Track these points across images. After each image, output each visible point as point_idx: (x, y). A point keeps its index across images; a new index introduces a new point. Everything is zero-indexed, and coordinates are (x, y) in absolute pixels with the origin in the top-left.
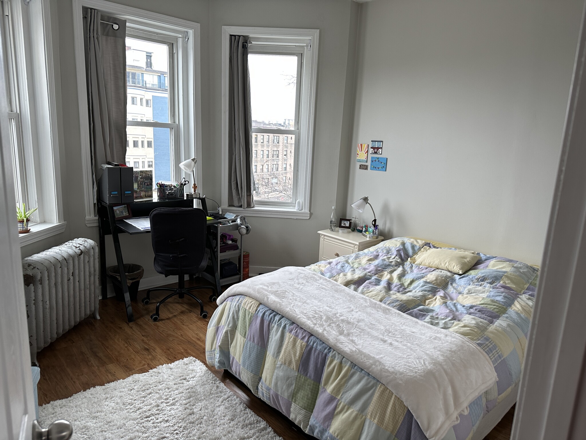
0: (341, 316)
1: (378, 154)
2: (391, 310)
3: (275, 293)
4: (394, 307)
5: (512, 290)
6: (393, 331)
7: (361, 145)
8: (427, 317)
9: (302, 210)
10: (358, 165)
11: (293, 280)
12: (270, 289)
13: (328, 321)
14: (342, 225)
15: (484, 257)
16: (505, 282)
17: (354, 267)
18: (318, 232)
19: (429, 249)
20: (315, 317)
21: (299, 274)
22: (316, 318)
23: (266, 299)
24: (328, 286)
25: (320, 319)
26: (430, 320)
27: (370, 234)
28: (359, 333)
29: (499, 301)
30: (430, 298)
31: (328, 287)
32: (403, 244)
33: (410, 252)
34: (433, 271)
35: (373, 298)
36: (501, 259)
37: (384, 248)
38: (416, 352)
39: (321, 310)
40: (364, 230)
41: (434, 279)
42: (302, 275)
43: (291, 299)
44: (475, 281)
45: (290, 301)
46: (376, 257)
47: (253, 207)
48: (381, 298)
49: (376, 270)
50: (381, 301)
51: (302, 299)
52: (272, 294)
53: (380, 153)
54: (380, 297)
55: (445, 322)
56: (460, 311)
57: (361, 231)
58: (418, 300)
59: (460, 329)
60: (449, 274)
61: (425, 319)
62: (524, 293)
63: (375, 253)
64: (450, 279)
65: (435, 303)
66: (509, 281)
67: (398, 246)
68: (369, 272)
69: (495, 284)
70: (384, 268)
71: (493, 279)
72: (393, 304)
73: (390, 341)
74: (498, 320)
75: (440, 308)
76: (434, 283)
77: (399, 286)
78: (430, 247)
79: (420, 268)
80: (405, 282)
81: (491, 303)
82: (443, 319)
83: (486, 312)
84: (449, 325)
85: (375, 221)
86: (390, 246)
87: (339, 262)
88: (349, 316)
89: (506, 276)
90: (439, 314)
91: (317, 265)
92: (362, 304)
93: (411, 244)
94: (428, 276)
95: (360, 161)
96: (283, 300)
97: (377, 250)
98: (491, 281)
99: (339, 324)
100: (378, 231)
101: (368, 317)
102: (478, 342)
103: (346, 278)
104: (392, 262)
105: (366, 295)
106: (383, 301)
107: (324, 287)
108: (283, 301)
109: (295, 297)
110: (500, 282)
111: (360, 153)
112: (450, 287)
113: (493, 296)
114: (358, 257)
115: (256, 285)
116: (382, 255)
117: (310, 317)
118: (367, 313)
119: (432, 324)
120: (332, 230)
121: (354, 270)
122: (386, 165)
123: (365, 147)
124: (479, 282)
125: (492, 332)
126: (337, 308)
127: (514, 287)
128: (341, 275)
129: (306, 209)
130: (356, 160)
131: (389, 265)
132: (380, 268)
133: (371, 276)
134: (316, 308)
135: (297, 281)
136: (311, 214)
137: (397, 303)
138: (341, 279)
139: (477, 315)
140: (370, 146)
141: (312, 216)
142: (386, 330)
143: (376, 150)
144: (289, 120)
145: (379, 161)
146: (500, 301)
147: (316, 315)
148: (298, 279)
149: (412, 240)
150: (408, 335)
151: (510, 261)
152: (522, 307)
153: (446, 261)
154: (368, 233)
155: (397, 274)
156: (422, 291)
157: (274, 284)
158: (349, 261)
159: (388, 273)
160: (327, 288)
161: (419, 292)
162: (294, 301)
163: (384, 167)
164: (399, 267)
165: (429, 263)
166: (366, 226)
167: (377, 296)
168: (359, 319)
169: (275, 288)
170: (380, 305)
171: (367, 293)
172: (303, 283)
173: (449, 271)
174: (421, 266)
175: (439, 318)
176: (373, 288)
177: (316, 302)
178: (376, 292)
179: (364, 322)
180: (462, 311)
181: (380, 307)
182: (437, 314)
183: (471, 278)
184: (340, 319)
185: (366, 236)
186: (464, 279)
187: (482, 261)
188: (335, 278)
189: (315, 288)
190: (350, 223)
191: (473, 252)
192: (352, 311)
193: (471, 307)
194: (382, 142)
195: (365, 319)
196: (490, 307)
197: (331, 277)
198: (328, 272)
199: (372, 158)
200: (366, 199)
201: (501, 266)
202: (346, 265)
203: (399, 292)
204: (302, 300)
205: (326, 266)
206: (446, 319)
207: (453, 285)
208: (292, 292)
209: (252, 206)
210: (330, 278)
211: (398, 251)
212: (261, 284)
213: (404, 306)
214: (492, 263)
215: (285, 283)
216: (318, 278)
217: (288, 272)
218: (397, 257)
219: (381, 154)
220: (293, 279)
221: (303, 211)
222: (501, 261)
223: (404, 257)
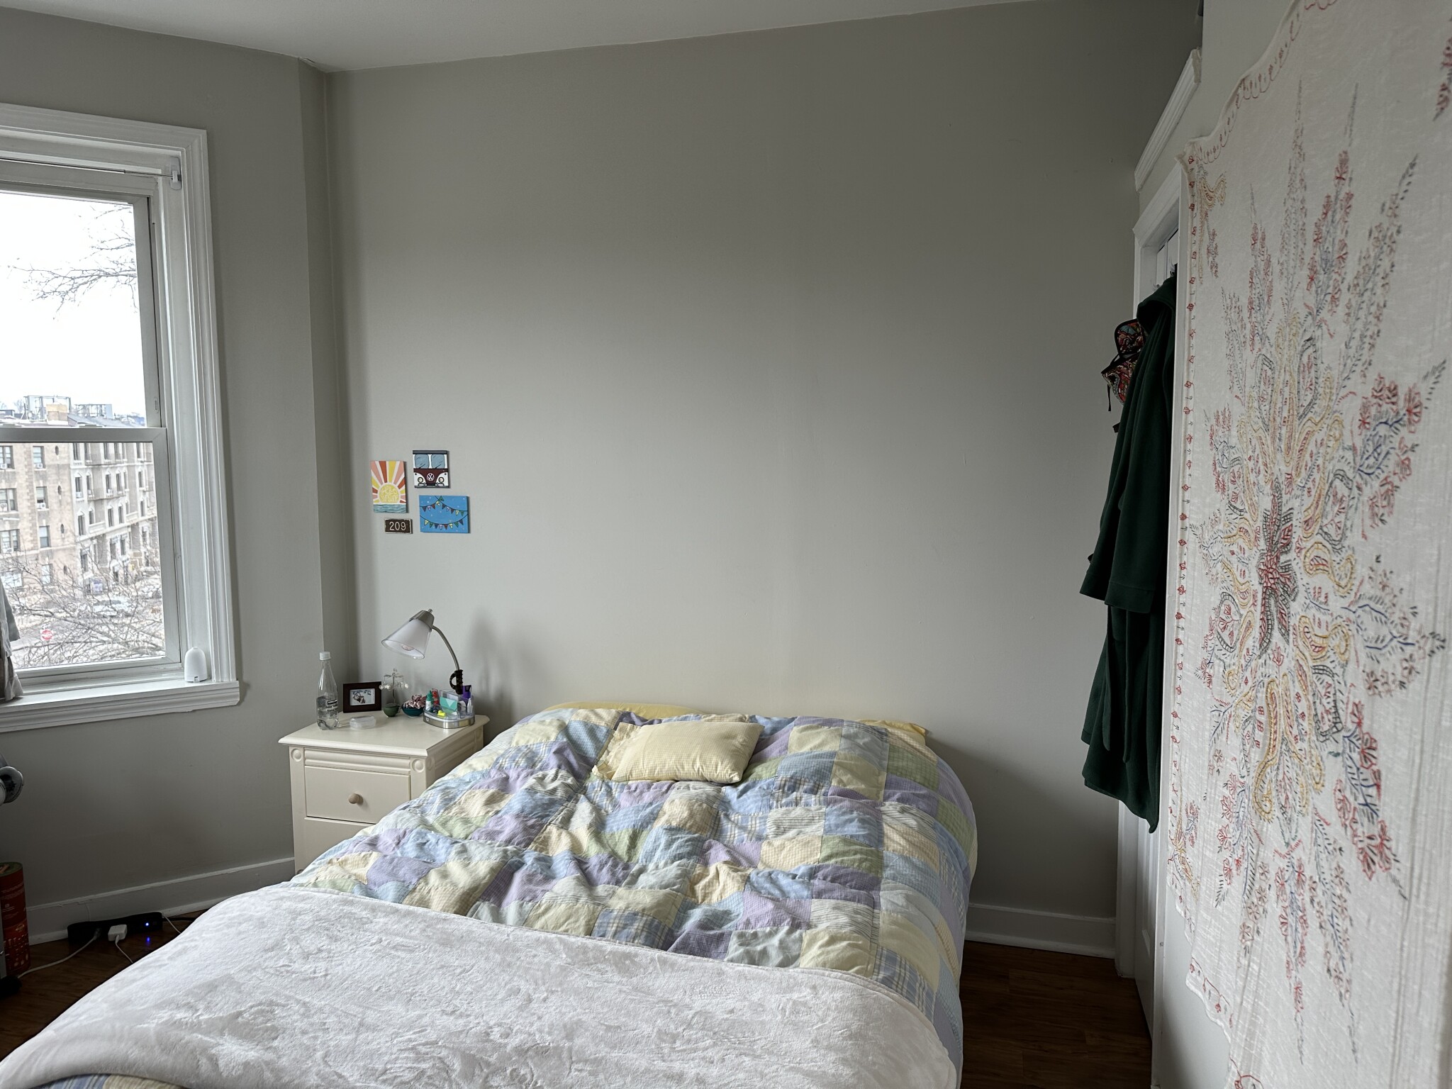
0: (507, 1036)
1: (439, 487)
2: (636, 955)
3: (234, 1026)
4: (634, 939)
5: (862, 797)
6: (680, 1030)
7: (383, 465)
8: (731, 943)
9: (210, 677)
10: (379, 521)
11: (282, 948)
12: (206, 1017)
13: (473, 1075)
14: (354, 703)
15: (767, 723)
16: (840, 781)
17: (455, 835)
18: (282, 741)
19: (632, 729)
20: (423, 1072)
21: (294, 919)
22: (430, 1077)
23: (204, 1064)
24: (413, 934)
25: (445, 1075)
26: (742, 950)
27: (451, 715)
28: (592, 1078)
29: (855, 836)
30: (701, 877)
31: (411, 938)
32: (564, 729)
33: (589, 746)
34: (669, 788)
35: (562, 929)
36: (808, 722)
37: (517, 753)
38: (779, 1079)
39: (433, 1038)
40: (427, 708)
41: (686, 814)
42: (307, 918)
43: (304, 1033)
44: (778, 793)
45: (305, 1040)
46: (504, 786)
47: (16, 699)
48: (588, 923)
49: (527, 829)
50: (589, 932)
51: (347, 1015)
52: (222, 1034)
53: (446, 484)
54: (582, 921)
55: (781, 942)
56: (792, 895)
57: (417, 712)
58: (677, 890)
59: (828, 953)
60: (709, 789)
61: (726, 950)
62: (886, 799)
63: (495, 775)
64: (717, 802)
65: (724, 889)
66: (849, 776)
67: (552, 739)
68: (509, 842)
69: (823, 790)
70: (542, 817)
71: (815, 779)
72: (626, 930)
73: (694, 1071)
74: (881, 893)
75: (743, 900)
76: (691, 827)
77: (610, 863)
78: (633, 723)
79: (633, 789)
80: (616, 845)
81: (846, 848)
82: (771, 935)
83: (849, 878)
84: (794, 949)
85: (458, 674)
86: (531, 742)
87: (405, 833)
88: (532, 1024)
89: (838, 764)
90: (752, 921)
91: (330, 862)
92: (548, 965)
93: (586, 724)
94: (666, 807)
95: (385, 509)
96: (275, 1043)
97: (497, 762)
98: (812, 784)
99: (514, 1070)
100: (473, 704)
101: (586, 1005)
102: (881, 976)
103: (454, 885)
104: (554, 790)
105: (538, 925)
106: (596, 928)
107: (399, 940)
108: (275, 1049)
109: (315, 1019)
110: (831, 782)
111: (381, 486)
112: (727, 826)
113: (837, 826)
114: (451, 799)
115: (141, 1019)
116: (519, 776)
117: (405, 1079)
118: (577, 992)
119: (752, 962)
120: (328, 727)
121: (464, 850)
122: (468, 515)
123: (394, 469)
124: (788, 796)
125: (891, 935)
126: (476, 1008)
127: (863, 790)
128: (434, 877)
129: (225, 675)
130: (373, 508)
131: (552, 803)
132: (531, 818)
133: (520, 854)
134: (409, 1035)
135: (296, 950)
136: (244, 688)
137: (638, 925)
138: (439, 893)
139: (836, 894)
140: (412, 465)
141: (249, 693)
142: (659, 1031)
143: (431, 476)
144: (41, 397)
145: (444, 506)
146: (859, 835)
147: (424, 1066)
148: (296, 940)
149: (583, 712)
150: (725, 1026)
151: (828, 722)
152: (907, 840)
153: (692, 757)
154: (443, 714)
155: (586, 827)
156: (673, 862)
157: (212, 987)
158: (431, 819)
159: (559, 828)
160: (411, 942)
161: (666, 864)
162: (320, 1034)
163: (461, 521)
164: (577, 800)
165: (652, 771)
166: (435, 696)
167: (571, 920)
168: (565, 1026)
169: (224, 1007)
170: (600, 950)
171: (539, 917)
172: (320, 951)
173: (706, 781)
174: (633, 784)
175: (760, 935)
176: (547, 895)
177: (397, 1010)
178: (563, 906)
179: (587, 1030)
180: (795, 892)
181: (601, 957)
182: (748, 923)
183: (765, 788)
184: (509, 1048)
185: (440, 725)
186: (749, 793)
187: (766, 735)
188: (417, 896)
189: (369, 955)
190: (378, 694)
191: (739, 716)
192: (530, 1000)
193: (812, 874)
194: (447, 453)
195: (584, 1018)
196: (851, 861)
197: (404, 897)
198: (385, 878)
199: (421, 498)
200: (426, 619)
201: (817, 741)
202: (431, 837)
203: (618, 883)
204: (346, 1021)
205: (365, 858)
206: (776, 932)
207: (733, 817)
208: (298, 1001)
209: (13, 695)
210: (400, 899)
211: (559, 752)
212: (160, 1006)
213: (657, 927)
214: (796, 738)
215: (255, 969)
216: (364, 914)
217: (250, 919)
218: (563, 773)
219: (448, 487)
220: (276, 946)
221: (214, 681)
222: (811, 728)
223: (580, 766)
